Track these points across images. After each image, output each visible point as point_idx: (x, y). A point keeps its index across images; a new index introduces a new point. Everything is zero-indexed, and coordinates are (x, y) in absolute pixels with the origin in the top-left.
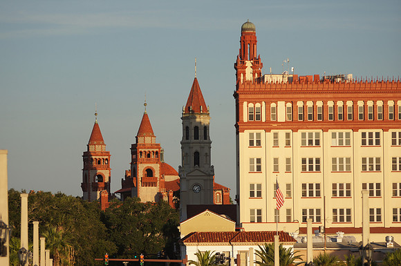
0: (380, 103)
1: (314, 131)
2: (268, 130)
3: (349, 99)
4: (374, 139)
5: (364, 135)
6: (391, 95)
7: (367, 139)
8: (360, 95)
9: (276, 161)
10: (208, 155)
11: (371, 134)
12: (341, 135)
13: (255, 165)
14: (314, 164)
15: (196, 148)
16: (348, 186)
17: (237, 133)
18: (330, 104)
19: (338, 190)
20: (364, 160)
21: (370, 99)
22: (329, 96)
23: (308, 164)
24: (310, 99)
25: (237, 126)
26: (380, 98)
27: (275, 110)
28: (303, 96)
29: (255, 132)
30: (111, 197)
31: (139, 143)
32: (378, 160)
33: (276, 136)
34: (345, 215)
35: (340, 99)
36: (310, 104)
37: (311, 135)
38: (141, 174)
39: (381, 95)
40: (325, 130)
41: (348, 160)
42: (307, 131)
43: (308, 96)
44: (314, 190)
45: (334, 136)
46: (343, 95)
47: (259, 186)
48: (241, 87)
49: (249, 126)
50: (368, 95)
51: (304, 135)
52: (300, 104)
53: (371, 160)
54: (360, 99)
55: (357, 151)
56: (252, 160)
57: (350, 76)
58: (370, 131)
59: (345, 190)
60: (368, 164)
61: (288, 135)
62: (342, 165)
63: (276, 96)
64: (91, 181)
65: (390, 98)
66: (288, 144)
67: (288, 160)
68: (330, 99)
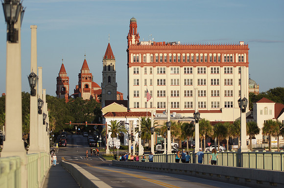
0: (192, 55)
1: (163, 67)
2: (142, 67)
3: (179, 52)
4: (190, 70)
5: (185, 69)
6: (197, 51)
7: (187, 70)
8: (183, 51)
9: (146, 80)
10: (114, 78)
11: (188, 68)
12: (175, 69)
13: (136, 82)
14: (163, 82)
15: (109, 74)
16: (178, 92)
17: (128, 68)
18: (170, 55)
19: (173, 94)
20: (185, 80)
21: (188, 53)
22: (169, 51)
23: (160, 82)
24: (161, 53)
25: (128, 65)
26: (192, 52)
27: (145, 57)
28: (158, 51)
29: (136, 67)
30: (69, 97)
31: (82, 72)
32: (191, 80)
33: (146, 69)
34: (177, 105)
35: (174, 53)
36: (161, 55)
37: (161, 68)
38: (83, 87)
39: (193, 51)
40: (168, 67)
41: (178, 80)
42: (160, 67)
43: (160, 51)
44: (163, 93)
45: (172, 69)
46: (176, 51)
47: (138, 92)
48: (130, 47)
49: (134, 64)
50: (187, 51)
51: (158, 69)
52: (157, 55)
53: (188, 80)
54: (184, 53)
55: (182, 76)
56: (135, 80)
57: (179, 43)
58: (188, 67)
59: (176, 93)
60: (187, 82)
61: (151, 69)
62: (175, 82)
63: (146, 51)
64: (60, 90)
65: (197, 52)
66: (151, 72)
67: (151, 80)
68: (170, 52)
